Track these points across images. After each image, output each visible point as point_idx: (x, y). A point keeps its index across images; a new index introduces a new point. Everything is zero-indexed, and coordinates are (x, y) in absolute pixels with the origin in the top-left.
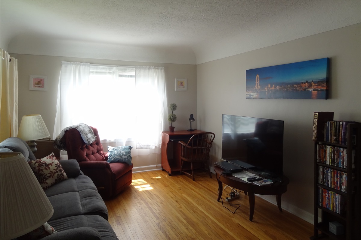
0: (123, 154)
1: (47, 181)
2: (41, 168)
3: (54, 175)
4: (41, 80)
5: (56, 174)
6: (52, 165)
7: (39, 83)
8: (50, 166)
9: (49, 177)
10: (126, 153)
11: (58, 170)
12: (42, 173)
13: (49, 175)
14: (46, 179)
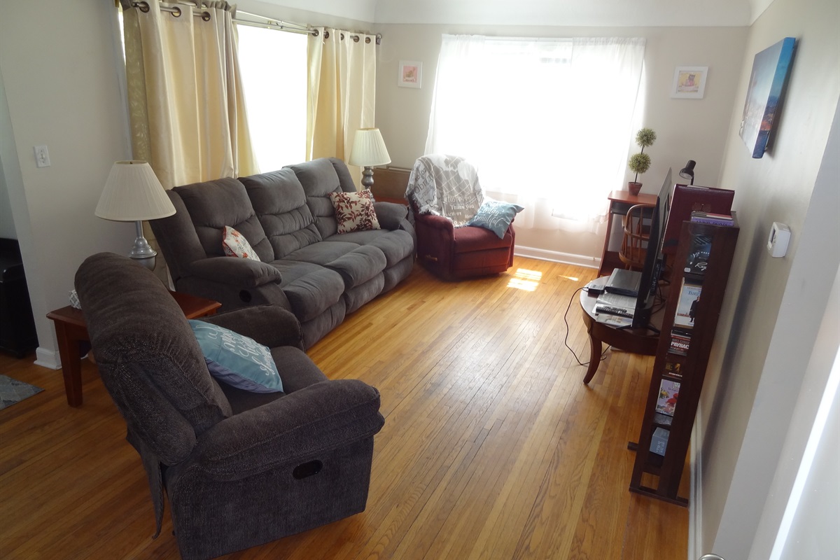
0: (493, 216)
1: (345, 223)
2: (341, 204)
3: (355, 218)
4: (415, 69)
5: (359, 218)
6: (356, 204)
7: (411, 74)
8: (353, 205)
9: (349, 219)
10: (499, 215)
11: (362, 213)
12: (341, 211)
13: (350, 216)
14: (345, 220)
